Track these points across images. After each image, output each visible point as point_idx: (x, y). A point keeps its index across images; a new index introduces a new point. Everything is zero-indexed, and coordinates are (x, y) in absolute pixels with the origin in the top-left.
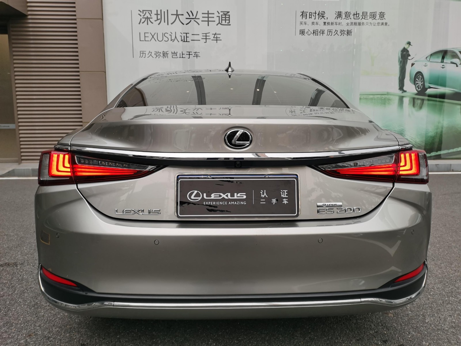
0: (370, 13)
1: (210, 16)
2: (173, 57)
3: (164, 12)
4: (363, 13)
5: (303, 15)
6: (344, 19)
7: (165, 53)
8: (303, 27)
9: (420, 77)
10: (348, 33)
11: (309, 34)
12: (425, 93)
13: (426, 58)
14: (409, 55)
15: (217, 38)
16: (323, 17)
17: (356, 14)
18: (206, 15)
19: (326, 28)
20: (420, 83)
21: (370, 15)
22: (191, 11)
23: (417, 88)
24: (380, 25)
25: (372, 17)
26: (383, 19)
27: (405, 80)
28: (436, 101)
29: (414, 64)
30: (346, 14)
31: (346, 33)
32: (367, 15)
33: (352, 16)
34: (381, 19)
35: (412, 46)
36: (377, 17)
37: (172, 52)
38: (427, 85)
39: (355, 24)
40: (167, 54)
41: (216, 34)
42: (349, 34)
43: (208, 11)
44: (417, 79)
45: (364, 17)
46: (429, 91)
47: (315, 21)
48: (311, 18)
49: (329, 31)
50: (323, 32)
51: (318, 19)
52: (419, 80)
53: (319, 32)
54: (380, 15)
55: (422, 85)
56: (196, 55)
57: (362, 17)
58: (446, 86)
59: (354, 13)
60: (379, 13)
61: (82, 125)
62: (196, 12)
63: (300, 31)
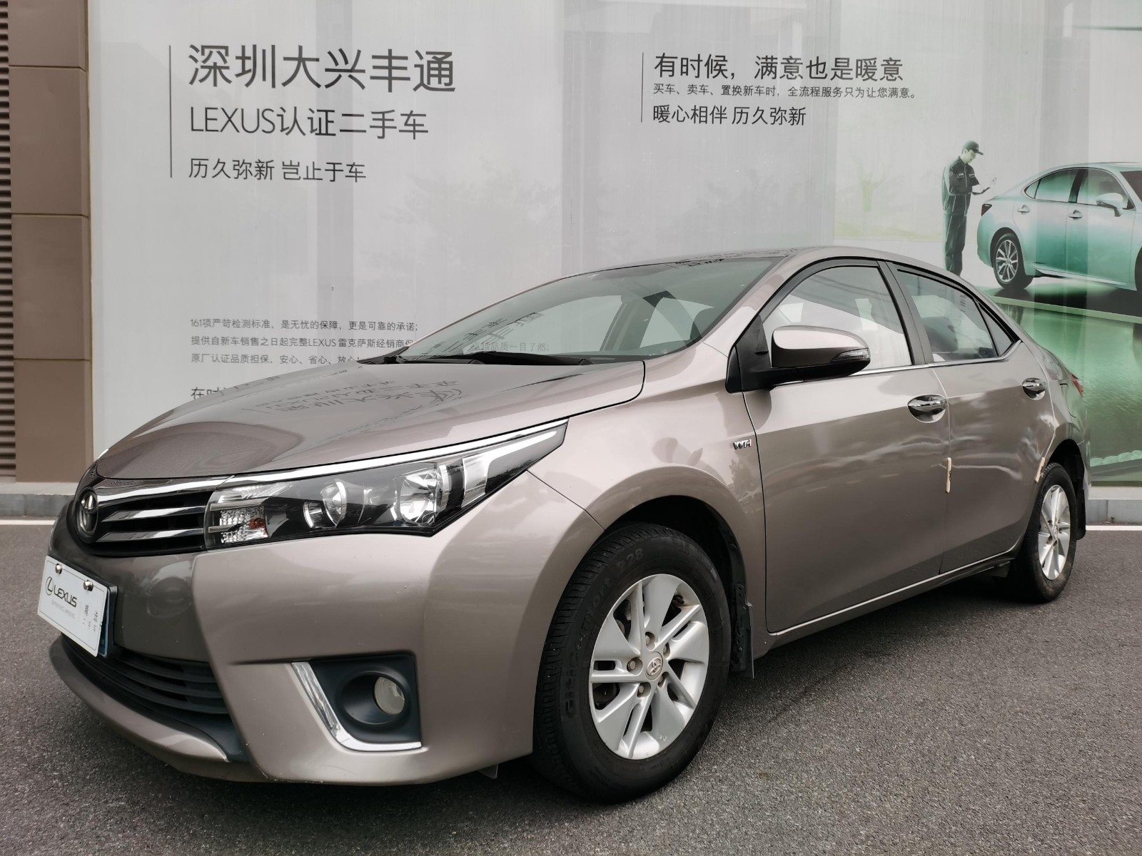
0: (857, 61)
1: (395, 63)
2: (287, 176)
3: (264, 51)
4: (836, 62)
5: (662, 66)
6: (781, 78)
7: (262, 167)
8: (661, 99)
9: (1008, 243)
10: (793, 117)
11: (681, 119)
12: (1025, 291)
13: (1025, 191)
14: (975, 182)
16: (720, 71)
17: (816, 66)
18: (385, 63)
19: (730, 102)
20: (1009, 263)
21: (857, 67)
22: (341, 51)
23: (1001, 277)
24: (888, 93)
25: (863, 72)
26: (896, 79)
27: (963, 252)
28: (1060, 313)
29: (991, 206)
30: (789, 63)
31: (788, 116)
32: (850, 68)
33: (803, 70)
34: (890, 78)
35: (982, 154)
36: (877, 73)
37: (283, 163)
38: (1030, 267)
39: (815, 91)
40: (269, 169)
41: (411, 114)
42: (797, 119)
43: (390, 51)
44: (999, 250)
45: (839, 73)
46: (1036, 285)
47: (698, 82)
48: (687, 73)
49: (739, 110)
50: (721, 114)
51: (708, 77)
52: (1004, 251)
53: (708, 113)
54: (885, 68)
55: (1015, 267)
56: (354, 172)
57: (835, 72)
58: (1088, 271)
59: (811, 61)
60: (884, 61)
61: (10, 369)
62: (356, 51)
63: (656, 110)
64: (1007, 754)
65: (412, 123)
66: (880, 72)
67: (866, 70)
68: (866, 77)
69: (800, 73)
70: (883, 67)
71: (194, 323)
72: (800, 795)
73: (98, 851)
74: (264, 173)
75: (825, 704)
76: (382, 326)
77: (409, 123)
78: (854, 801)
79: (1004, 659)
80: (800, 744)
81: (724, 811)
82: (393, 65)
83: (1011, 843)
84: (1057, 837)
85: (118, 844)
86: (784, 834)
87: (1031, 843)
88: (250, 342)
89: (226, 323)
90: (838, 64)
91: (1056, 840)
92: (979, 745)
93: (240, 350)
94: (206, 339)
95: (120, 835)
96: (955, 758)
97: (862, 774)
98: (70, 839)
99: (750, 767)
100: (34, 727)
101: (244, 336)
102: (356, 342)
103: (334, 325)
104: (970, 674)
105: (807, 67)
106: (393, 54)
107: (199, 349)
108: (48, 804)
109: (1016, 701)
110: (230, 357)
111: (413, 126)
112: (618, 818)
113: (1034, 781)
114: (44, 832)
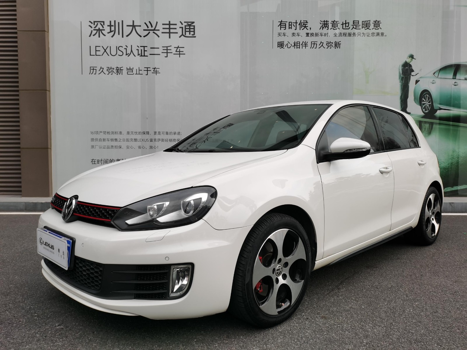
0: (362, 22)
1: (172, 26)
2: (128, 73)
3: (119, 23)
4: (354, 22)
5: (281, 26)
6: (331, 29)
7: (118, 70)
8: (281, 39)
9: (427, 96)
10: (336, 45)
11: (289, 47)
13: (434, 74)
14: (413, 71)
15: (180, 51)
16: (305, 27)
17: (345, 24)
18: (167, 26)
19: (309, 40)
20: (428, 104)
21: (362, 24)
22: (150, 22)
23: (424, 110)
24: (376, 35)
25: (365, 26)
26: (379, 29)
27: (408, 100)
28: (449, 125)
29: (419, 81)
30: (334, 23)
31: (333, 45)
32: (359, 25)
33: (340, 26)
34: (376, 28)
35: (415, 59)
36: (370, 26)
37: (127, 68)
38: (436, 105)
39: (345, 34)
40: (121, 71)
41: (178, 47)
43: (170, 22)
44: (423, 99)
45: (355, 27)
46: (439, 113)
47: (296, 32)
48: (291, 28)
49: (313, 43)
50: (306, 45)
51: (300, 30)
52: (425, 99)
53: (300, 44)
54: (374, 24)
55: (430, 106)
56: (156, 71)
57: (353, 27)
58: (461, 107)
59: (343, 22)
60: (374, 21)
61: (19, 152)
62: (156, 23)
63: (279, 43)
64: (426, 309)
65: (179, 51)
66: (372, 26)
67: (366, 25)
68: (366, 28)
69: (338, 27)
70: (373, 24)
71: (92, 133)
72: (339, 326)
73: (52, 346)
74: (119, 72)
75: (349, 288)
76: (167, 133)
77: (177, 51)
78: (361, 328)
79: (425, 269)
80: (339, 304)
81: (307, 332)
82: (171, 27)
83: (427, 346)
84: (447, 344)
85: (60, 343)
86: (332, 342)
87: (436, 346)
88: (114, 140)
89: (105, 132)
90: (354, 23)
91: (447, 345)
92: (414, 305)
93: (111, 143)
94: (96, 139)
95: (61, 340)
96: (404, 311)
97: (365, 317)
98: (41, 341)
99: (318, 314)
100: (28, 296)
101: (112, 138)
102: (157, 140)
103: (148, 133)
104: (411, 276)
105: (341, 24)
106: (171, 23)
107: (94, 143)
108: (32, 327)
109: (430, 287)
110: (106, 146)
111: (179, 52)
112: (263, 335)
113: (437, 321)
114: (31, 338)
